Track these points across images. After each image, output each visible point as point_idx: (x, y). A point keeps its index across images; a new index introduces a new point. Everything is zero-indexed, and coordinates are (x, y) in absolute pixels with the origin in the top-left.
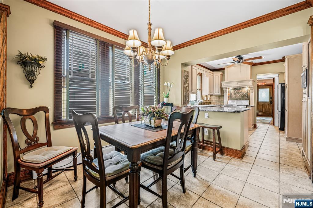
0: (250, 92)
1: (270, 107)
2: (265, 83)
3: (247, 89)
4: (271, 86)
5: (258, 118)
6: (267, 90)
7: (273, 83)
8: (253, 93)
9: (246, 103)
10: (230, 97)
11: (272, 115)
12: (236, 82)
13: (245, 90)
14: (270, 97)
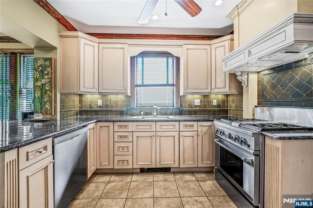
10: (262, 100)
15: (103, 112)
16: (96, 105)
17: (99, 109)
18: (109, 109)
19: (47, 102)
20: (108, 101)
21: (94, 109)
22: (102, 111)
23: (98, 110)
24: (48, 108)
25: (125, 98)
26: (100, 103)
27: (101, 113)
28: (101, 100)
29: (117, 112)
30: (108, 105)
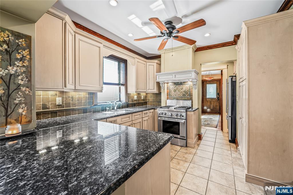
0: (192, 89)
1: (217, 104)
2: (212, 78)
3: (189, 84)
4: (219, 82)
5: (203, 117)
6: (215, 86)
7: (220, 78)
8: (197, 89)
9: (188, 103)
10: (169, 96)
11: (220, 112)
12: (174, 73)
13: (187, 86)
14: (217, 93)
15: (64, 112)
16: (54, 104)
17: (58, 109)
18: (71, 108)
19: (20, 103)
20: (69, 98)
21: (50, 110)
22: (62, 112)
23: (56, 110)
24: (24, 113)
25: (88, 95)
26: (59, 100)
27: (60, 114)
28: (60, 97)
29: (80, 111)
30: (70, 103)
